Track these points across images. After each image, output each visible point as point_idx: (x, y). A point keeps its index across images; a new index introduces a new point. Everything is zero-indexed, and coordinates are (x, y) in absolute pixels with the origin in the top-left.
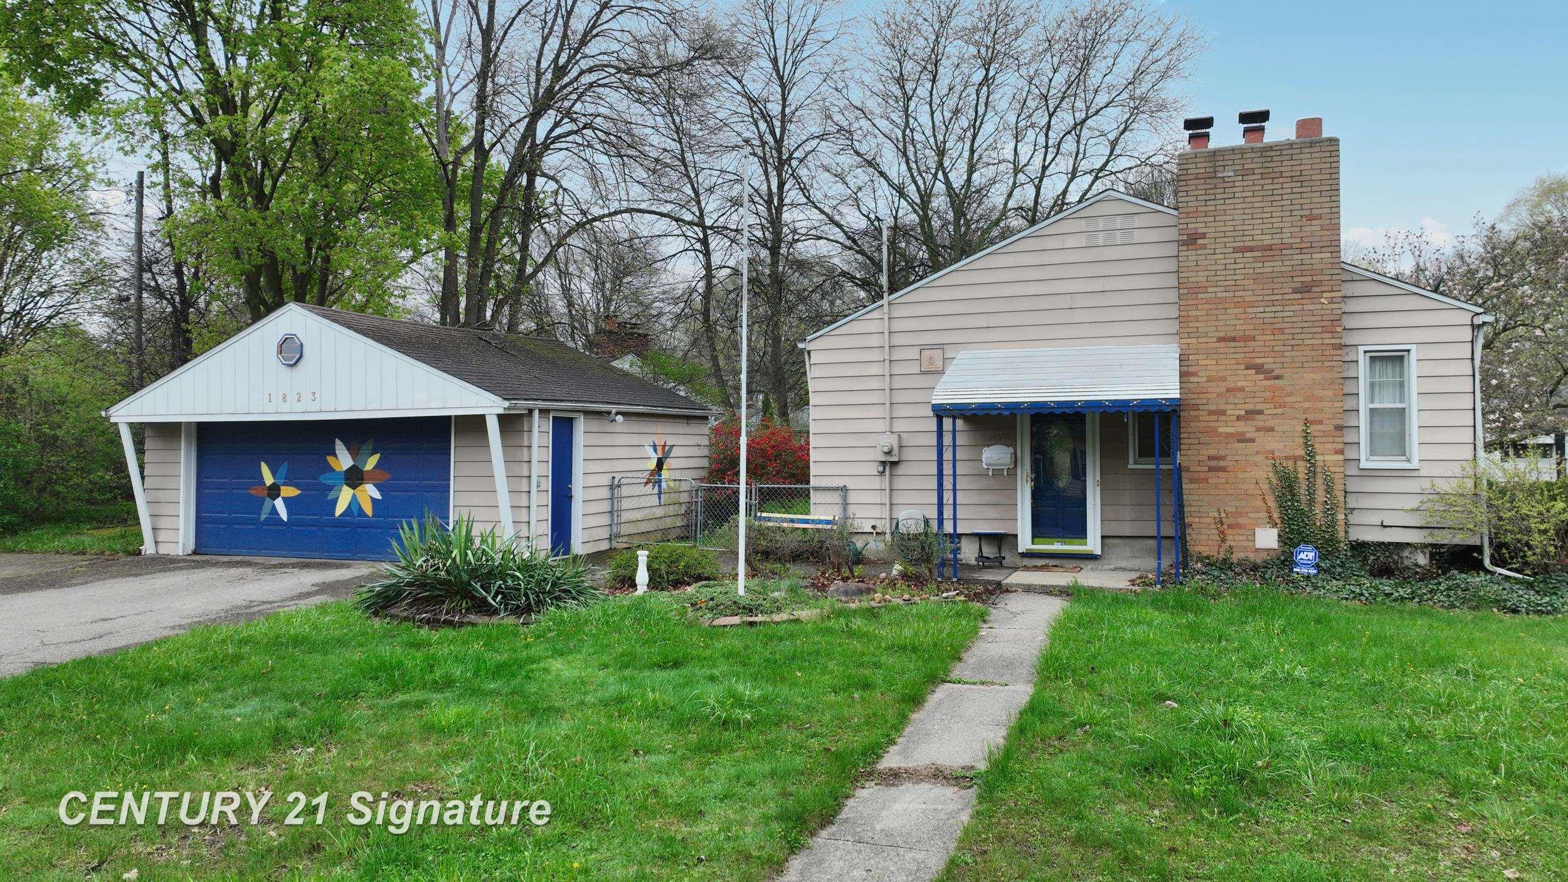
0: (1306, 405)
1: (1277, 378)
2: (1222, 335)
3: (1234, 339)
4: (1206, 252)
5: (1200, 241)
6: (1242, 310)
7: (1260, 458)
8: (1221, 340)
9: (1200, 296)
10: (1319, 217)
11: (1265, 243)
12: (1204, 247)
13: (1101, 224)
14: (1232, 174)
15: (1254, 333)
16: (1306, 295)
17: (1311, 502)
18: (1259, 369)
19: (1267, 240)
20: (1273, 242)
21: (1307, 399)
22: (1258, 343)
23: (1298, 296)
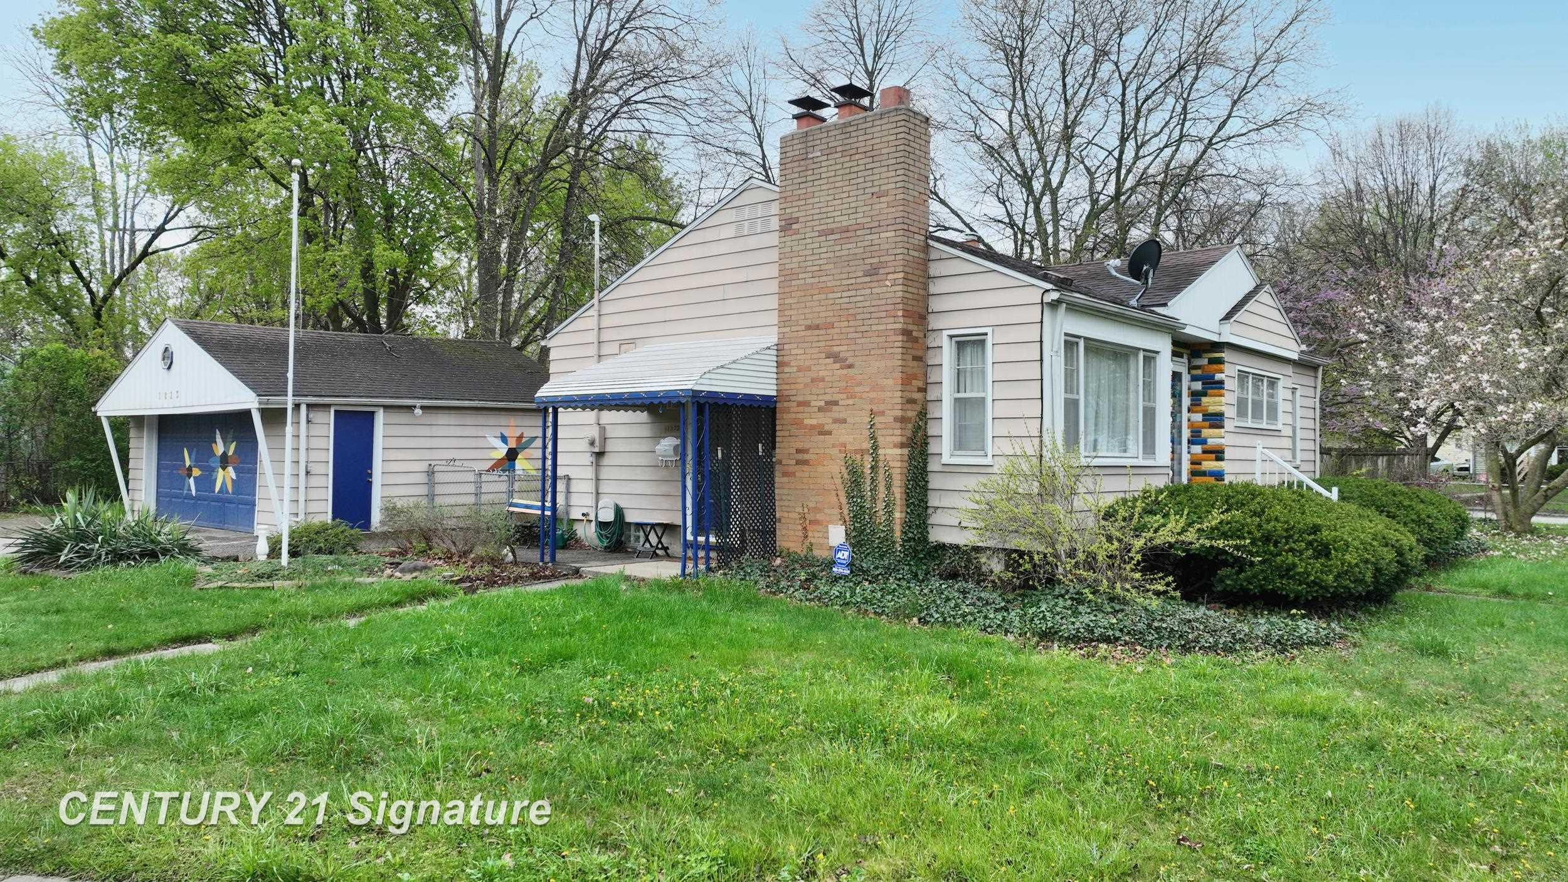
0: (873, 395)
1: (850, 366)
2: (809, 322)
3: (817, 327)
4: (798, 237)
5: (794, 226)
6: (824, 296)
7: (834, 452)
8: (808, 328)
9: (794, 283)
10: (886, 194)
11: (844, 224)
12: (797, 232)
13: (747, 213)
14: (819, 154)
15: (834, 319)
16: (875, 278)
17: (874, 499)
18: (836, 357)
19: (845, 222)
20: (850, 222)
21: (873, 389)
22: (837, 330)
23: (868, 279)
